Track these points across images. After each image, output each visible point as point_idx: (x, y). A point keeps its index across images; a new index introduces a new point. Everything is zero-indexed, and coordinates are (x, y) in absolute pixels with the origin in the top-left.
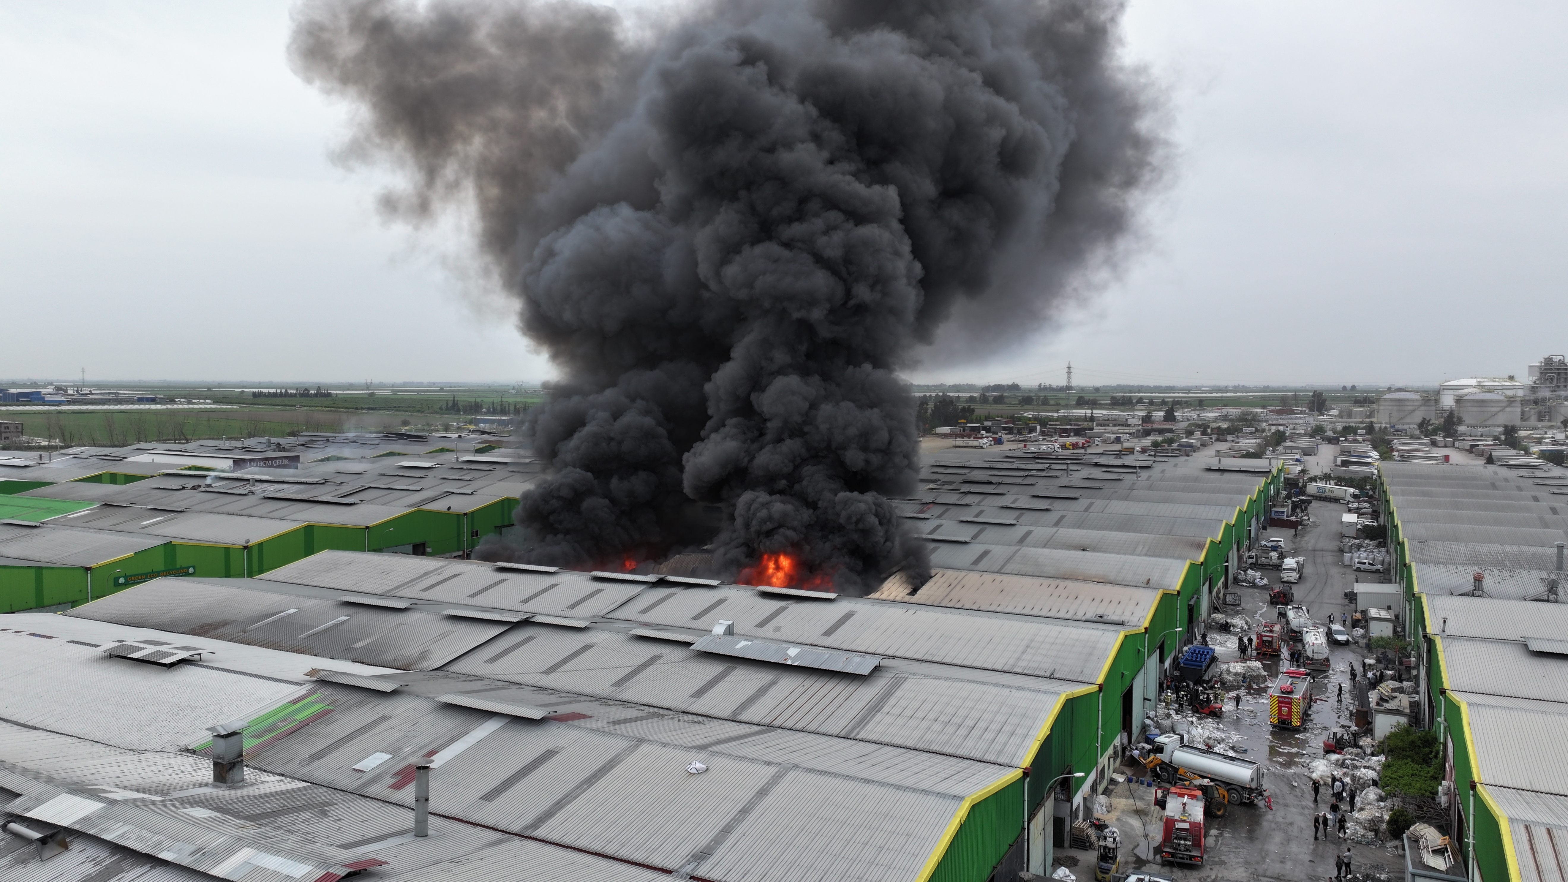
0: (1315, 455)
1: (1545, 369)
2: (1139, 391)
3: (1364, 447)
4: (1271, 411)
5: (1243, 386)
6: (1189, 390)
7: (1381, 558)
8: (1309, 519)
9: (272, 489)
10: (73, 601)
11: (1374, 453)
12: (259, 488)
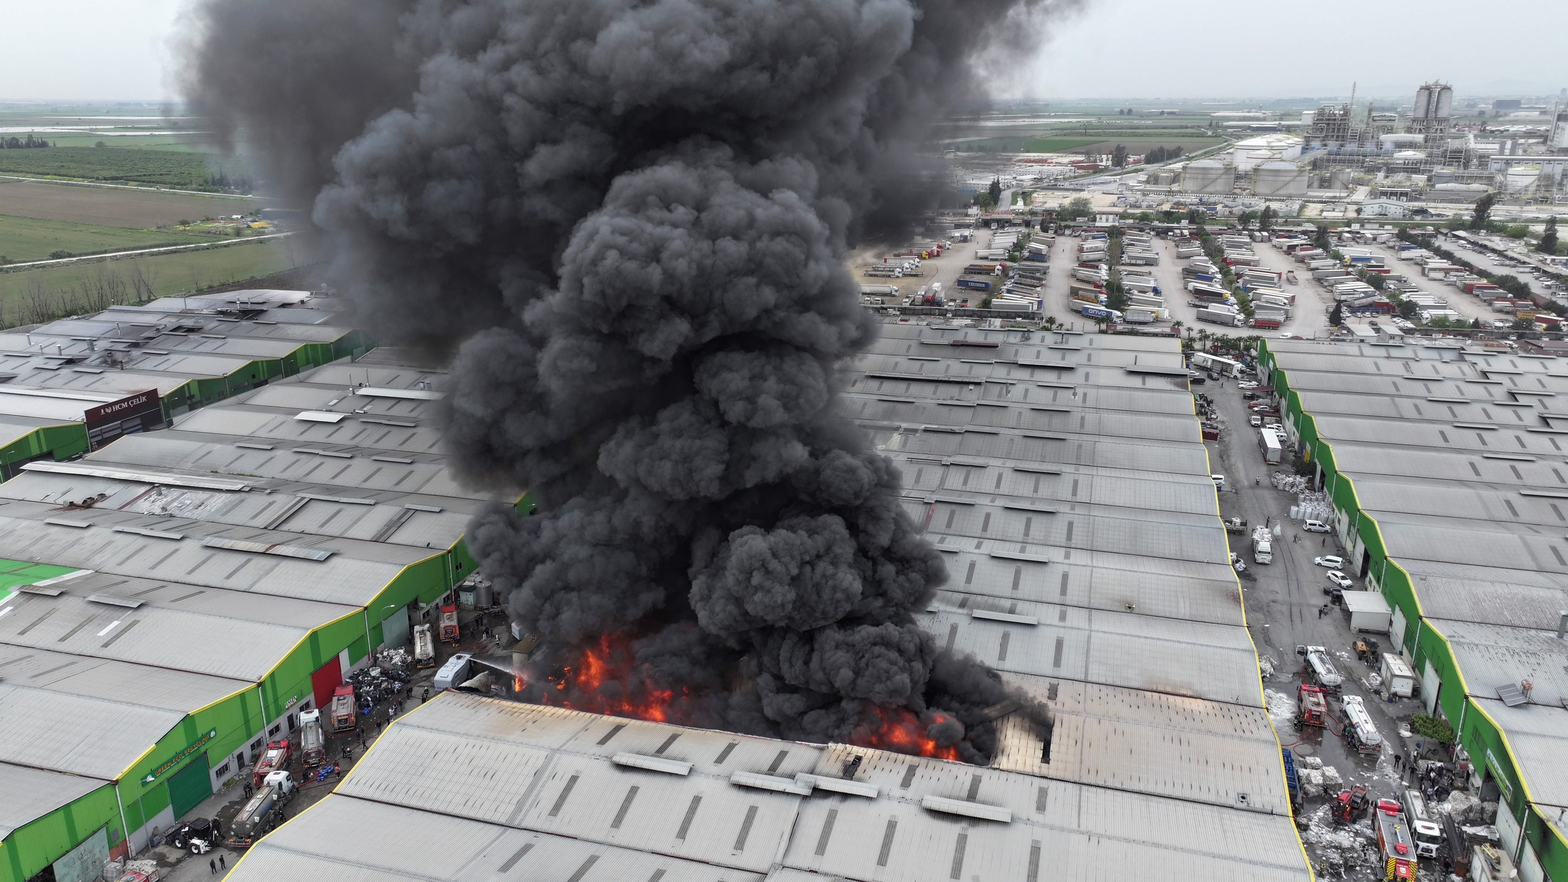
0: (1157, 265)
1: (1317, 120)
3: (1199, 257)
7: (1325, 515)
9: (188, 502)
10: (107, 823)
11: (1214, 269)
12: (169, 499)
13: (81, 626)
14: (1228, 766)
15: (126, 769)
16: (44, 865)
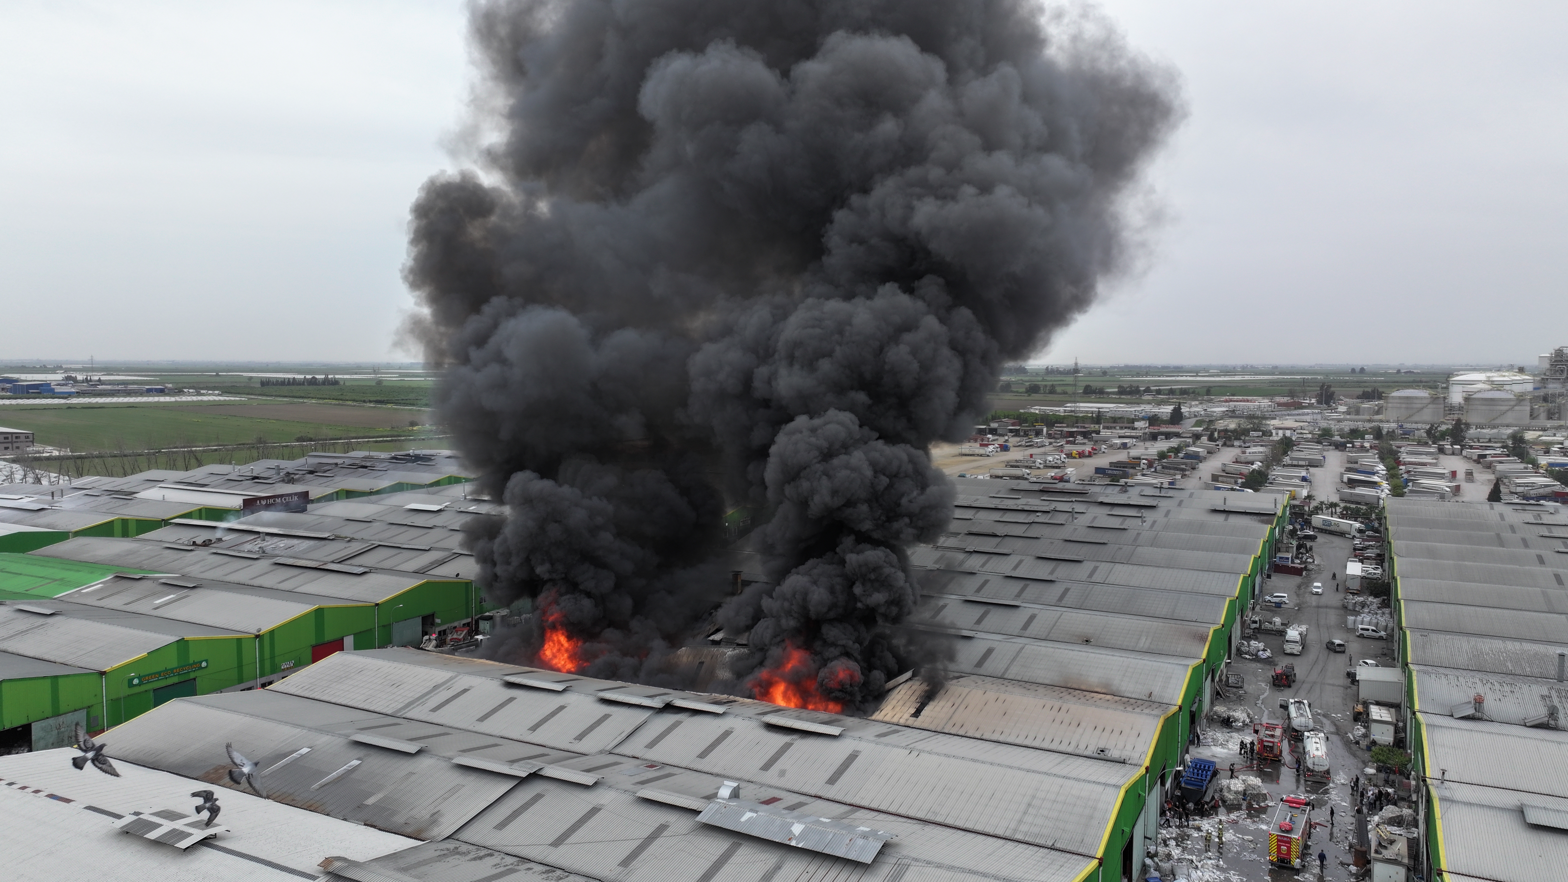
1: (1556, 361)
2: (1147, 374)
3: (1370, 459)
4: (1279, 404)
5: (1252, 366)
6: (1196, 371)
7: (1384, 624)
8: (1314, 562)
9: (282, 545)
10: (89, 707)
11: (1381, 468)
12: (268, 543)
13: (145, 597)
14: (1100, 729)
15: (116, 665)
16: (24, 722)
